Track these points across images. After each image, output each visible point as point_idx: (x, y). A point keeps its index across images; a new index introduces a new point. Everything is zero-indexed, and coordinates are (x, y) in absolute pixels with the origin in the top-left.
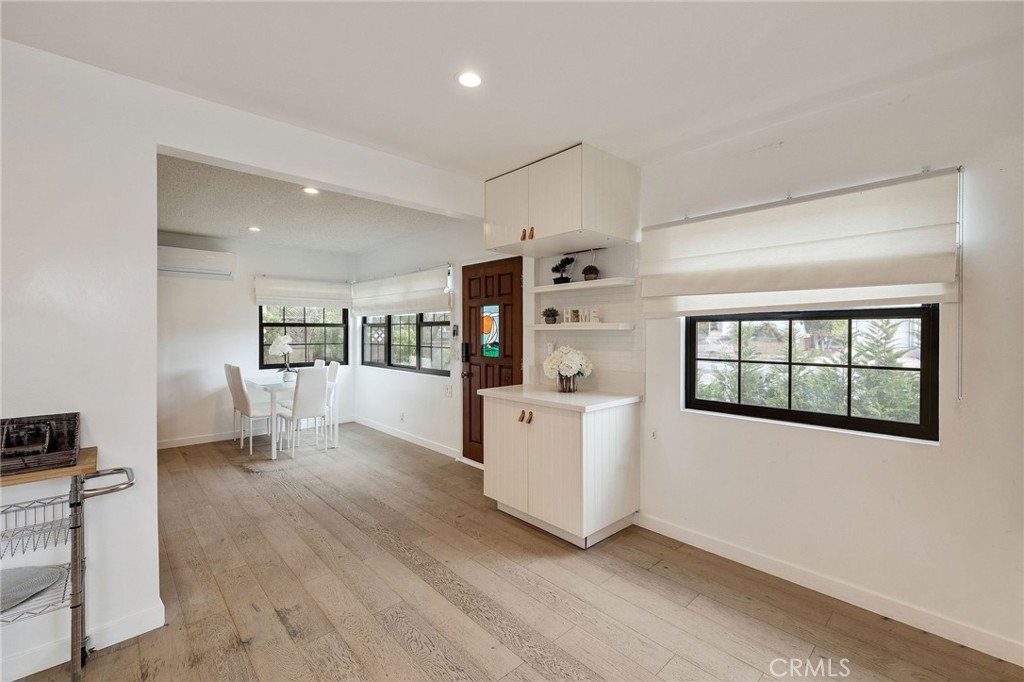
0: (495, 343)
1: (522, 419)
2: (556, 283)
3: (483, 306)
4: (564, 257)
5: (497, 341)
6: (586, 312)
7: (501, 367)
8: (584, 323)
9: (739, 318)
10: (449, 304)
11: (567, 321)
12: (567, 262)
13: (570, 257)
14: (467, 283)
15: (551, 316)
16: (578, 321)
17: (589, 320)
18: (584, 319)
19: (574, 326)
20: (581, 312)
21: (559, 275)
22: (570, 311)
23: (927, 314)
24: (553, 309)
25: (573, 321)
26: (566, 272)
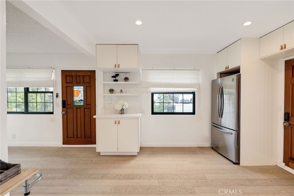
0: (81, 100)
1: (116, 123)
2: (114, 81)
3: (74, 86)
4: (116, 73)
5: (83, 99)
6: (125, 90)
7: (84, 108)
8: (124, 94)
9: (163, 93)
10: (53, 84)
11: (118, 93)
12: (117, 75)
14: (64, 77)
15: (111, 91)
16: (122, 93)
17: (127, 93)
18: (124, 93)
19: (121, 94)
20: (123, 90)
21: (115, 79)
22: (119, 90)
23: (194, 93)
24: (112, 89)
25: (120, 93)
26: (117, 78)
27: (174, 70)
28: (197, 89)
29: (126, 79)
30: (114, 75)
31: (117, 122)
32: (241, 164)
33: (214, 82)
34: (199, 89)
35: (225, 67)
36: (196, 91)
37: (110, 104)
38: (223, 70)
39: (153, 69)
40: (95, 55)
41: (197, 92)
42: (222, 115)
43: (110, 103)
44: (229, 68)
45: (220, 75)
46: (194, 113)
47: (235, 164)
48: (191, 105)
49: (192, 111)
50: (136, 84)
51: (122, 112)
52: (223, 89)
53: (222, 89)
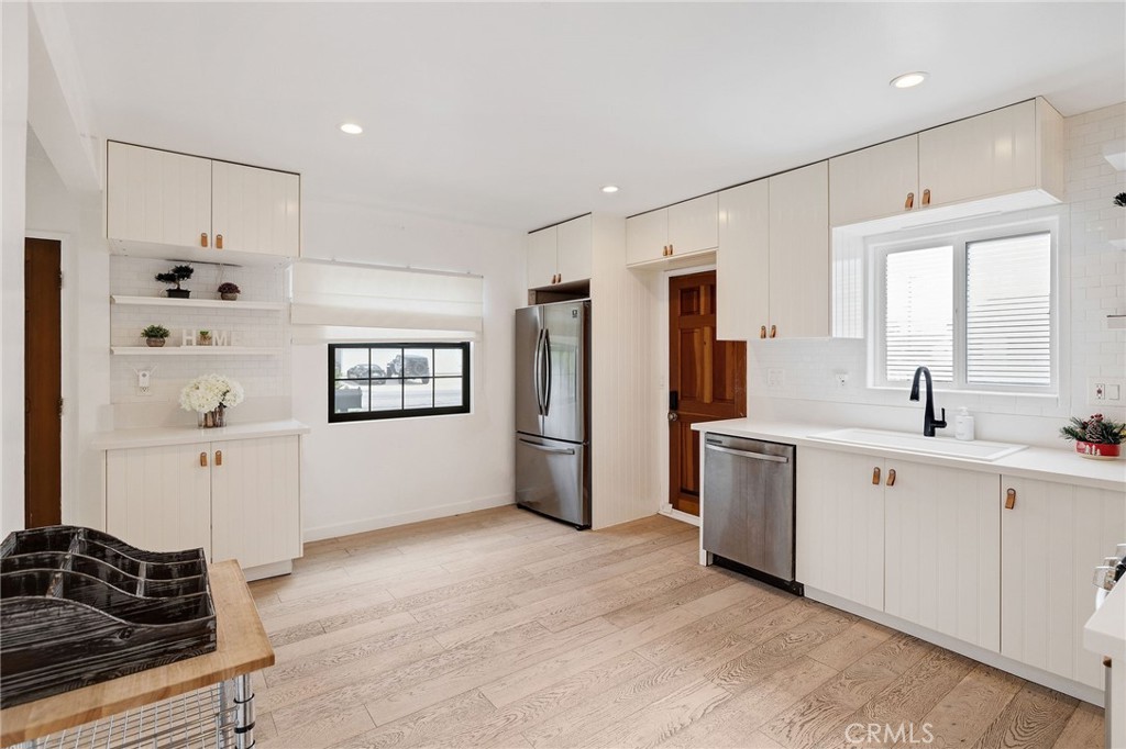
1: (205, 463)
2: (170, 296)
4: (177, 264)
8: (219, 347)
9: (370, 346)
11: (189, 343)
12: (184, 272)
13: (184, 265)
15: (155, 336)
16: (210, 344)
17: (229, 344)
18: (219, 342)
19: (205, 350)
20: (214, 335)
21: (173, 286)
22: (194, 333)
23: (465, 347)
24: (159, 329)
25: (199, 344)
26: (184, 285)
27: (408, 269)
28: (477, 332)
29: (228, 291)
30: (168, 269)
31: (211, 458)
32: (594, 528)
33: (520, 315)
34: (482, 333)
35: (552, 278)
36: (472, 339)
37: (144, 389)
38: (546, 282)
39: (333, 262)
40: (102, 186)
41: (476, 342)
42: (547, 408)
43: (146, 385)
44: (564, 281)
45: (534, 297)
46: (465, 408)
47: (581, 528)
48: (459, 383)
49: (459, 402)
50: (268, 310)
51: (214, 421)
52: (550, 337)
53: (547, 337)
